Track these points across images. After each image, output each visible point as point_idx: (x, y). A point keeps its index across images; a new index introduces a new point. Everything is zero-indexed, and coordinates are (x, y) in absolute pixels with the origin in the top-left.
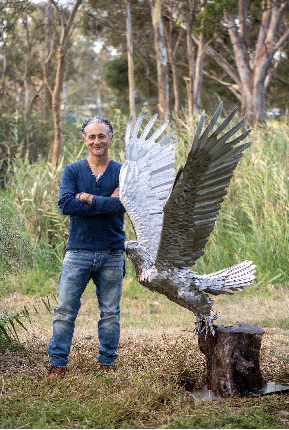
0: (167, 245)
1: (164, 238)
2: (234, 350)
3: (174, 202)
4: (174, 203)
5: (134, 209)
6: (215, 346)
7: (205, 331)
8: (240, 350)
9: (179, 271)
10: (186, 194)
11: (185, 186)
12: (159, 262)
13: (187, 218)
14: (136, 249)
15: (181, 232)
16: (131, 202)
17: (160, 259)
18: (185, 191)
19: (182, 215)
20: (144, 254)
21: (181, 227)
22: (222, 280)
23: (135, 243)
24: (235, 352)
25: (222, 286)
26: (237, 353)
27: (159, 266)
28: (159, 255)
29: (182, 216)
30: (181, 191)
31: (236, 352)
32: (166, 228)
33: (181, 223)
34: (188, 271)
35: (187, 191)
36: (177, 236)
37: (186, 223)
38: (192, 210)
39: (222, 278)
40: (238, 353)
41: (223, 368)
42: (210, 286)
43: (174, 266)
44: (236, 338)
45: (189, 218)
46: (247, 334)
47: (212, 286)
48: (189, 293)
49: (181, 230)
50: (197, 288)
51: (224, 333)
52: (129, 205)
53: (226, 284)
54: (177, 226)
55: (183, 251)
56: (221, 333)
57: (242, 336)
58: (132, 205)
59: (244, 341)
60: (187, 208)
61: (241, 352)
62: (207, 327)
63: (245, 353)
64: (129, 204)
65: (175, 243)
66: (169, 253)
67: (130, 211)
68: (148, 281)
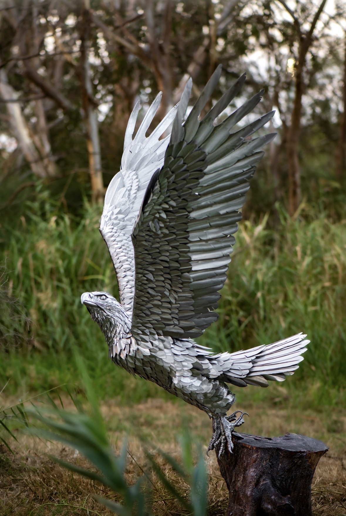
0: (146, 299)
1: (140, 287)
2: (261, 476)
3: (148, 229)
4: (148, 231)
5: (119, 245)
6: (234, 468)
7: (220, 443)
8: (272, 476)
9: (174, 344)
10: (167, 216)
11: (167, 203)
12: (138, 327)
13: (177, 256)
14: (102, 305)
15: (170, 280)
16: (116, 234)
17: (138, 323)
18: (166, 211)
19: (167, 251)
20: (117, 314)
21: (168, 271)
22: (250, 362)
23: (101, 296)
24: (262, 480)
25: (248, 371)
26: (266, 482)
27: (138, 334)
28: (136, 316)
29: (168, 254)
30: (157, 210)
31: (264, 480)
32: (141, 271)
33: (167, 265)
34: (190, 345)
35: (170, 211)
36: (163, 287)
37: (176, 265)
38: (186, 244)
39: (250, 359)
40: (268, 481)
41: (240, 505)
42: (228, 371)
43: (164, 335)
44: (267, 457)
45: (180, 256)
46: (286, 452)
47: (232, 371)
48: (192, 381)
49: (169, 277)
50: (205, 372)
51: (247, 448)
52: (113, 239)
53: (255, 369)
54: (161, 270)
55: (177, 311)
56: (244, 447)
57: (278, 455)
58: (118, 239)
59: (282, 462)
60: (175, 240)
61: (273, 480)
62: (224, 437)
63: (281, 483)
64: (112, 236)
65: (162, 297)
66: (153, 313)
67: (113, 248)
68: (121, 358)
